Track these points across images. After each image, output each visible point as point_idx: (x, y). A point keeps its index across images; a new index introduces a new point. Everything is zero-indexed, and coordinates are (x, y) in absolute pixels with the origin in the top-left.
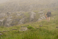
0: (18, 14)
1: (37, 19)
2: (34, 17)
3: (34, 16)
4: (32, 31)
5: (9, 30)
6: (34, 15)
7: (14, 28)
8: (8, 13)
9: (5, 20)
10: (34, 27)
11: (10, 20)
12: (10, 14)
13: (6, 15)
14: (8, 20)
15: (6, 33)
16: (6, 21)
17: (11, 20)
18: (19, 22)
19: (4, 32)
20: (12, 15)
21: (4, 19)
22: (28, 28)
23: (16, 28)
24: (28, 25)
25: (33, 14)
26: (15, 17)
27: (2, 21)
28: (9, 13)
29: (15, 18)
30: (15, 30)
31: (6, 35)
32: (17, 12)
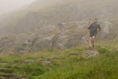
0: (79, 26)
1: (116, 35)
2: (110, 31)
3: (110, 28)
4: (107, 56)
5: (63, 55)
6: (109, 26)
7: (73, 52)
8: (60, 24)
9: (54, 37)
10: (110, 50)
11: (63, 37)
12: (64, 26)
13: (58, 27)
14: (61, 37)
15: (59, 62)
16: (57, 38)
17: (66, 36)
18: (81, 41)
19: (54, 58)
20: (67, 27)
21: (54, 35)
22: (98, 51)
23: (76, 52)
24: (99, 47)
25: (107, 26)
26: (73, 32)
27: (49, 38)
28: (63, 23)
29: (74, 34)
30: (75, 56)
31: (58, 65)
32: (77, 22)
